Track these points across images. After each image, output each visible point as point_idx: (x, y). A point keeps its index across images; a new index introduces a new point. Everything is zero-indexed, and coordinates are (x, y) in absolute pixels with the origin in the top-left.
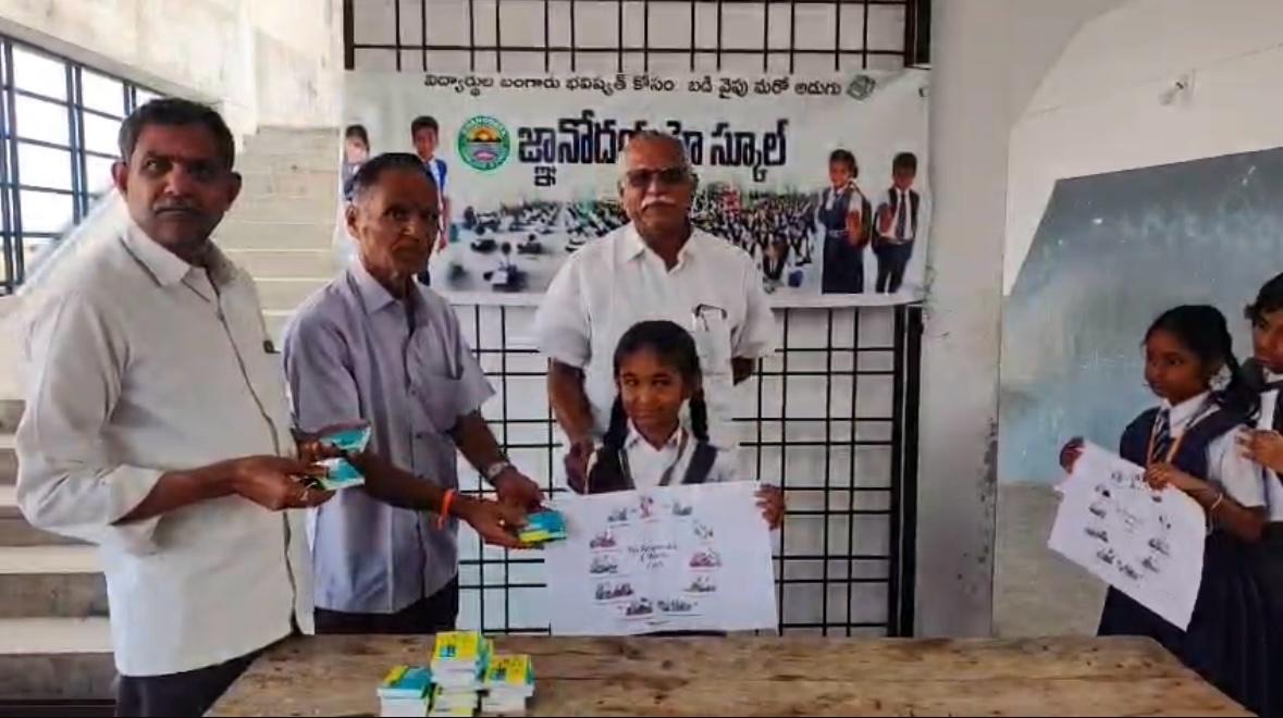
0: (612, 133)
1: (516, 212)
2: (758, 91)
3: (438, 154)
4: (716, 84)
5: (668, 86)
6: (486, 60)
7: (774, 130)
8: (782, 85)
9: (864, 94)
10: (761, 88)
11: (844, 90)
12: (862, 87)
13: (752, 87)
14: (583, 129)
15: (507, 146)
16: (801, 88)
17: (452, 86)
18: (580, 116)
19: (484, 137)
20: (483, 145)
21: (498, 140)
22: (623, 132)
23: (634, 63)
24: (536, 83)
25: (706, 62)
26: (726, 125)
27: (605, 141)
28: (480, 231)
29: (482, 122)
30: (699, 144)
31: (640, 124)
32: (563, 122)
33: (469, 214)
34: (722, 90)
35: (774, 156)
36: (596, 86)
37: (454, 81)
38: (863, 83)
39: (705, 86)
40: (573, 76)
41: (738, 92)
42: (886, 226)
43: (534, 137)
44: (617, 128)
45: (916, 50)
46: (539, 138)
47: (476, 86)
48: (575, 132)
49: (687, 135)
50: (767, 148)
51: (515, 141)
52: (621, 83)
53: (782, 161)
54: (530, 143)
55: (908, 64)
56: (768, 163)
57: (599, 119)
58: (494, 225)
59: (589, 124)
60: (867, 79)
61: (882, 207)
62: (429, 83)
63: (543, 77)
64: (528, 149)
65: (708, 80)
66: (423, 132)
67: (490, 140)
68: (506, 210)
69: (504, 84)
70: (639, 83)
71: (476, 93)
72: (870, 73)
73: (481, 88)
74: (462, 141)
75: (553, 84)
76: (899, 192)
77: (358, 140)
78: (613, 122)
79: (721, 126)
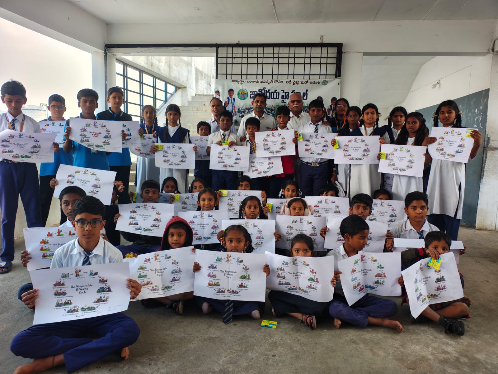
0: (270, 92)
1: (249, 109)
2: (301, 83)
3: (233, 97)
4: (292, 82)
5: (282, 82)
6: (244, 77)
7: (305, 92)
8: (307, 82)
9: (326, 84)
10: (302, 83)
11: (321, 83)
12: (325, 83)
13: (300, 83)
14: (263, 92)
15: (248, 95)
16: (311, 83)
17: (237, 82)
18: (263, 89)
19: (243, 93)
20: (243, 95)
21: (246, 94)
22: (272, 92)
23: (275, 77)
24: (255, 82)
25: (291, 77)
26: (294, 91)
27: (268, 94)
28: (241, 113)
29: (243, 90)
30: (288, 95)
31: (275, 90)
32: (259, 90)
33: (239, 109)
34: (294, 83)
35: (305, 98)
36: (267, 82)
37: (237, 81)
38: (325, 82)
39: (290, 82)
40: (262, 80)
41: (297, 84)
42: (329, 114)
43: (253, 93)
44: (270, 91)
45: (338, 74)
46: (254, 93)
47: (242, 82)
48: (262, 92)
49: (286, 93)
50: (304, 96)
51: (249, 94)
52: (272, 82)
53: (306, 99)
54: (252, 94)
55: (336, 77)
56: (303, 99)
57: (267, 89)
58: (244, 112)
59: (265, 90)
60: (326, 81)
61: (328, 109)
62: (232, 82)
63: (256, 80)
64: (252, 96)
65: (290, 81)
66: (231, 92)
67: (244, 94)
68: (246, 109)
69: (248, 82)
70: (276, 81)
71: (242, 84)
72: (327, 80)
73: (243, 83)
74: (238, 94)
75: (258, 82)
76: (332, 106)
77: (218, 94)
78: (270, 90)
79: (293, 91)
